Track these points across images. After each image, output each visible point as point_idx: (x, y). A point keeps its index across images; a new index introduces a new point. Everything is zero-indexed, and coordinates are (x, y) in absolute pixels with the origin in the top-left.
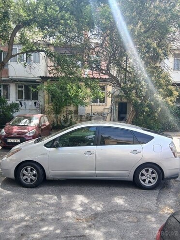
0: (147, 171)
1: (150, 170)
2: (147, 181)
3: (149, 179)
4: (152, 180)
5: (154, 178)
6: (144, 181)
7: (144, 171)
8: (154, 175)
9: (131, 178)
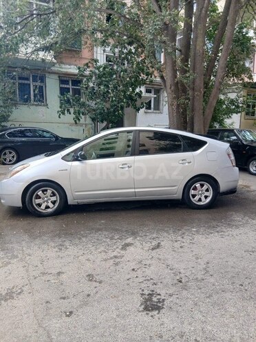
0: (195, 189)
1: (198, 185)
2: (203, 198)
3: (203, 196)
4: (207, 194)
5: (207, 190)
6: (200, 200)
7: (192, 192)
8: (205, 187)
9: (179, 195)
